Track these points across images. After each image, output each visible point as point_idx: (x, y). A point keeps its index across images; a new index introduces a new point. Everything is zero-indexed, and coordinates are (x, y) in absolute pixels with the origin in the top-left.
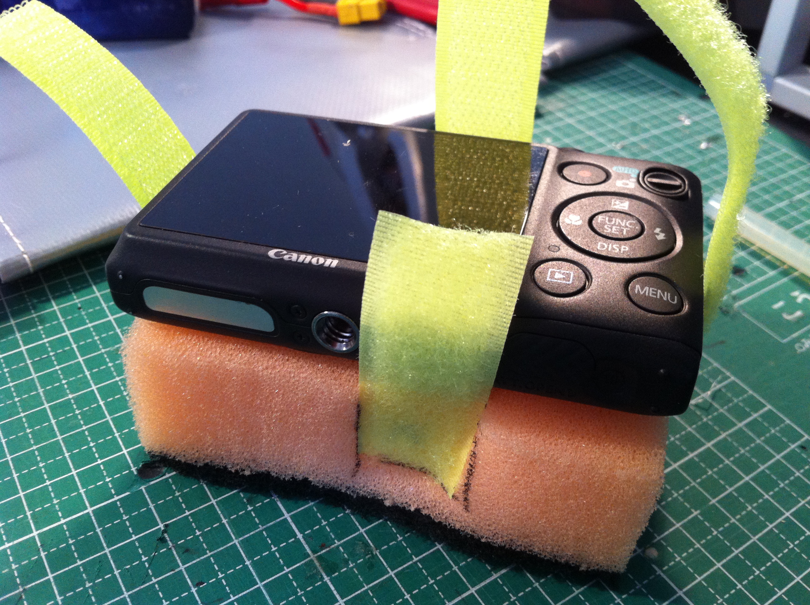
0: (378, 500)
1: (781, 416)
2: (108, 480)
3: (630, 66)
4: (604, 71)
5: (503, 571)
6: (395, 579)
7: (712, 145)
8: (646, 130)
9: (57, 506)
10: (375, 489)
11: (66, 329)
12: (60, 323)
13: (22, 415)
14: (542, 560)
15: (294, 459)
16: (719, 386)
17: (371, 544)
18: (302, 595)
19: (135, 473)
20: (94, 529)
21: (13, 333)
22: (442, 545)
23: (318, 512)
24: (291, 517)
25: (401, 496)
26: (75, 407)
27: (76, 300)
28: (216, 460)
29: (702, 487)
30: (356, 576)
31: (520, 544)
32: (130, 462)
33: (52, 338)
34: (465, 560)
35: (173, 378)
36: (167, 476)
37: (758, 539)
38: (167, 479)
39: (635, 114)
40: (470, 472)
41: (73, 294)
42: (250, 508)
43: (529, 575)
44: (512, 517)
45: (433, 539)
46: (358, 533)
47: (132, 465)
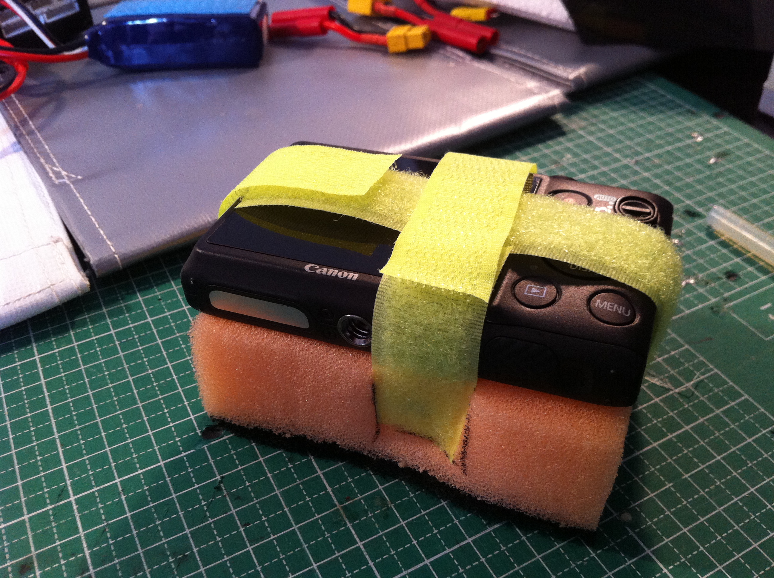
0: (394, 462)
1: (757, 405)
2: (177, 439)
3: (652, 87)
4: (627, 92)
5: (496, 526)
6: (406, 528)
7: (720, 160)
8: (660, 146)
9: (136, 460)
10: (391, 453)
11: (148, 316)
12: (143, 311)
13: (110, 385)
14: (528, 517)
15: (325, 425)
16: (702, 378)
17: (388, 499)
18: (328, 537)
19: (200, 434)
20: (164, 478)
21: (105, 319)
22: (446, 502)
23: (345, 471)
24: (323, 474)
25: (412, 459)
26: (153, 380)
27: (157, 293)
28: (263, 424)
29: (678, 464)
30: (374, 524)
31: (509, 503)
32: (196, 425)
33: (136, 324)
34: (465, 515)
35: (229, 355)
36: (225, 437)
37: (722, 510)
38: (225, 440)
39: (651, 132)
40: (466, 442)
41: (155, 287)
42: (290, 466)
43: (517, 530)
44: (502, 480)
45: (439, 496)
46: (377, 489)
47: (197, 428)
